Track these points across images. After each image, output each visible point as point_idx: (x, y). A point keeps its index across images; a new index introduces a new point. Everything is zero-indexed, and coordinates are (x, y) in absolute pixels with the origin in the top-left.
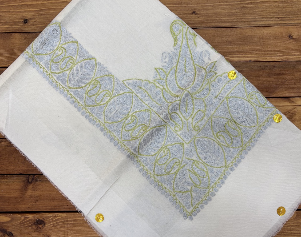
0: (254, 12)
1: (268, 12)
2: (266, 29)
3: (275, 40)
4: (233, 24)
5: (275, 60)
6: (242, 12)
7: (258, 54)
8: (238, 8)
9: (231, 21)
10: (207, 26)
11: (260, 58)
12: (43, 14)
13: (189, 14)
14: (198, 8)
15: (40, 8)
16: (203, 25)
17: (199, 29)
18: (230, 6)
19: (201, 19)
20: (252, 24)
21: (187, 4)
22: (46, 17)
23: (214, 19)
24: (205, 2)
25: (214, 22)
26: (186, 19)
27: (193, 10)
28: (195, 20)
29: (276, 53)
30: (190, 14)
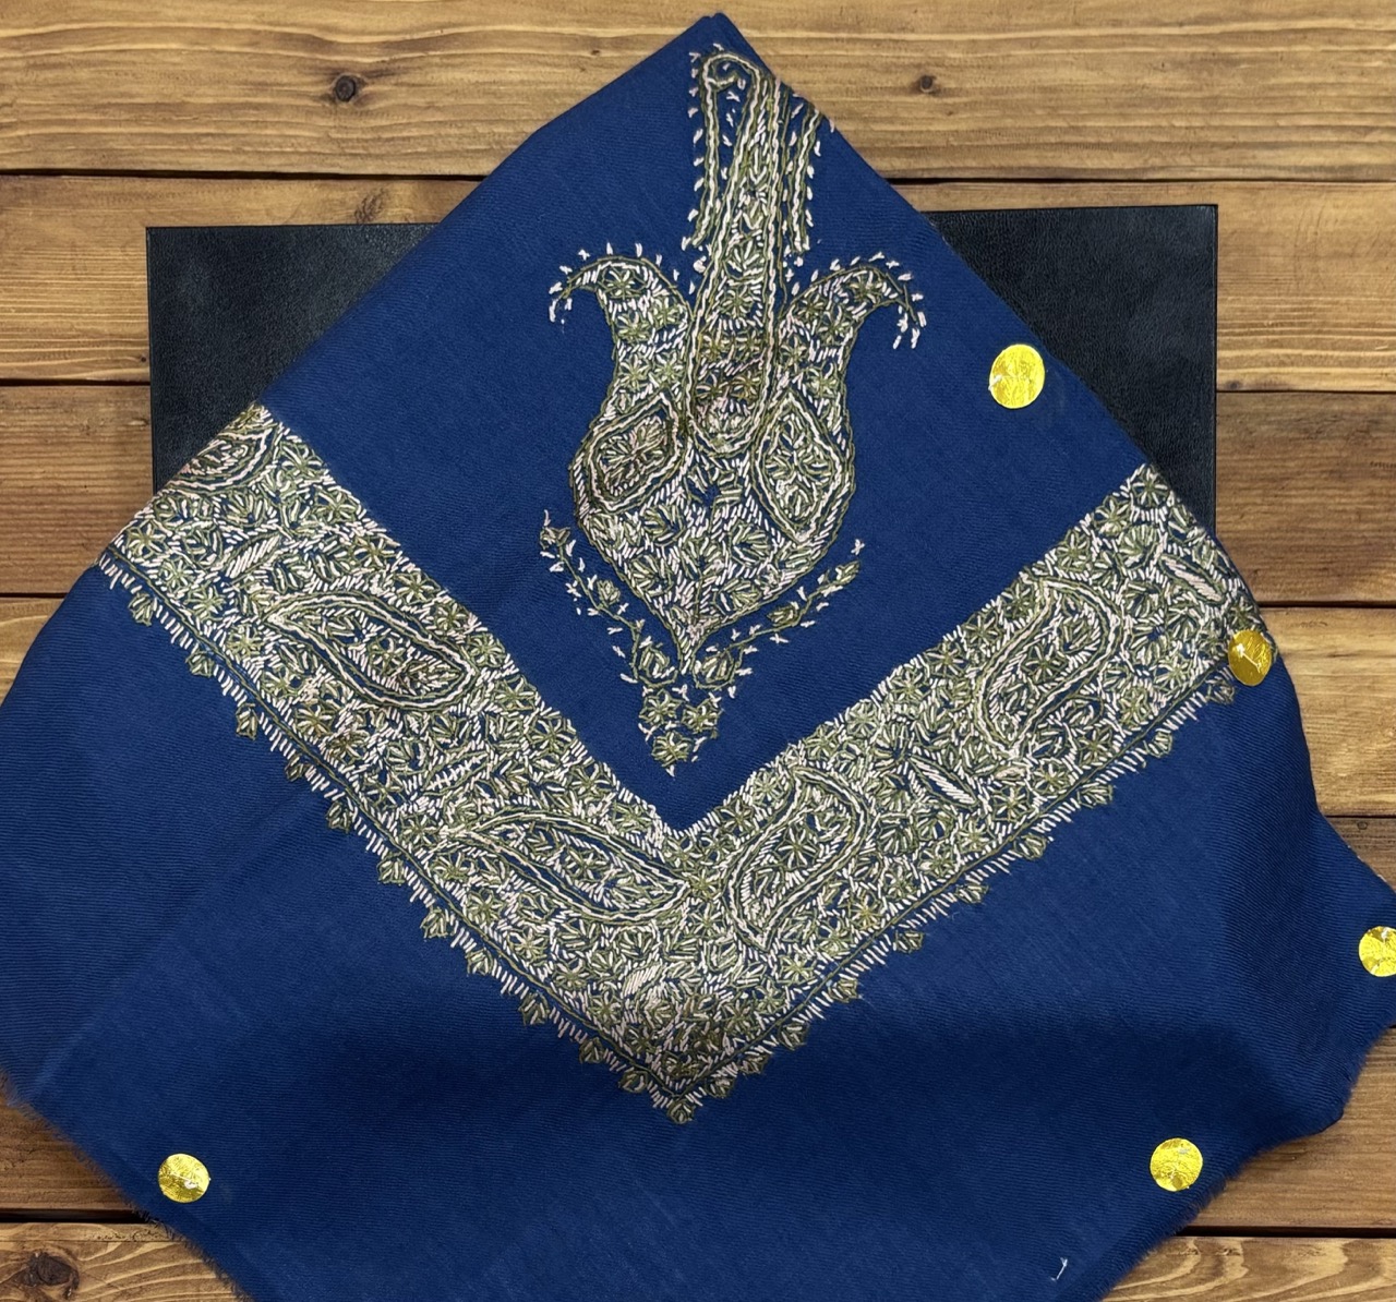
0: (1272, 88)
1: (1351, 92)
2: (1334, 195)
3: (1384, 266)
4: (1146, 161)
5: (1377, 383)
6: (1201, 89)
7: (1281, 347)
8: (1178, 65)
9: (1137, 139)
10: (994, 168)
11: (1290, 369)
12: (53, 60)
13: (895, 91)
14: (952, 55)
15: (37, 25)
16: (974, 164)
17: (956, 188)
18: (1136, 45)
19: (963, 123)
20: (1253, 162)
21: (892, 32)
22: (71, 83)
23: (1040, 124)
24: (995, 19)
25: (1038, 146)
26: (876, 120)
27: (919, 66)
28: (932, 128)
29: (1382, 343)
30: (902, 90)
